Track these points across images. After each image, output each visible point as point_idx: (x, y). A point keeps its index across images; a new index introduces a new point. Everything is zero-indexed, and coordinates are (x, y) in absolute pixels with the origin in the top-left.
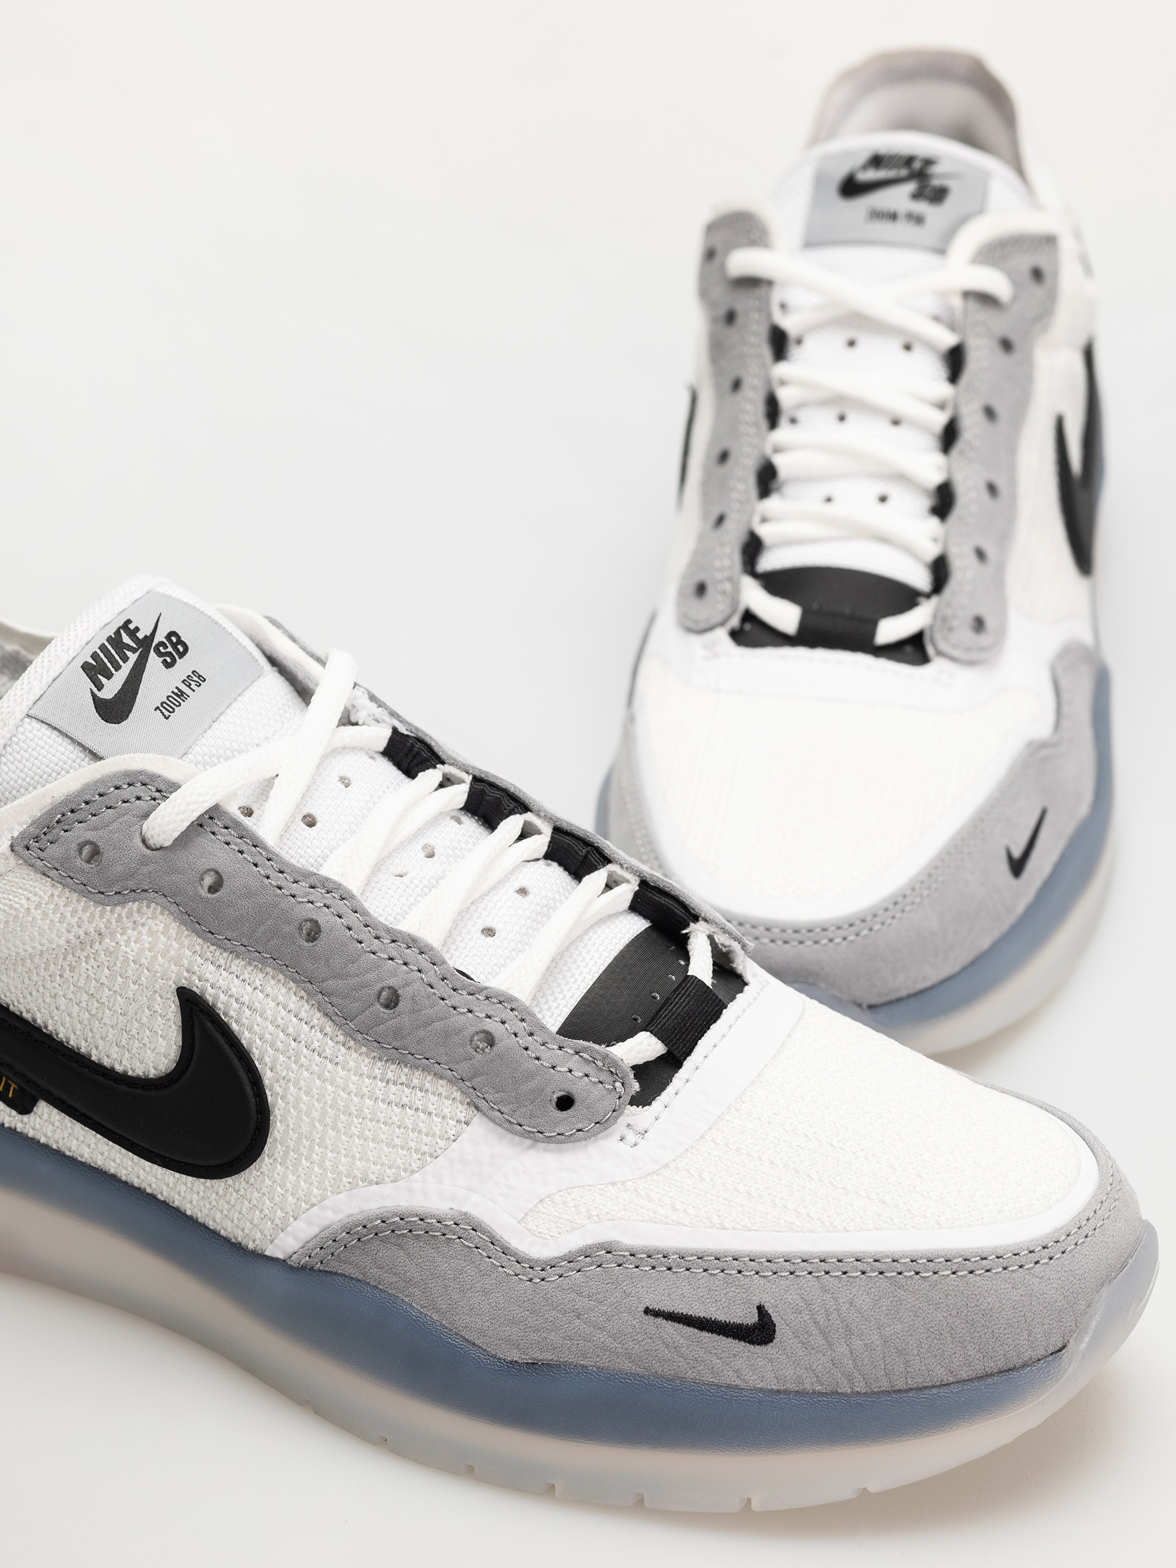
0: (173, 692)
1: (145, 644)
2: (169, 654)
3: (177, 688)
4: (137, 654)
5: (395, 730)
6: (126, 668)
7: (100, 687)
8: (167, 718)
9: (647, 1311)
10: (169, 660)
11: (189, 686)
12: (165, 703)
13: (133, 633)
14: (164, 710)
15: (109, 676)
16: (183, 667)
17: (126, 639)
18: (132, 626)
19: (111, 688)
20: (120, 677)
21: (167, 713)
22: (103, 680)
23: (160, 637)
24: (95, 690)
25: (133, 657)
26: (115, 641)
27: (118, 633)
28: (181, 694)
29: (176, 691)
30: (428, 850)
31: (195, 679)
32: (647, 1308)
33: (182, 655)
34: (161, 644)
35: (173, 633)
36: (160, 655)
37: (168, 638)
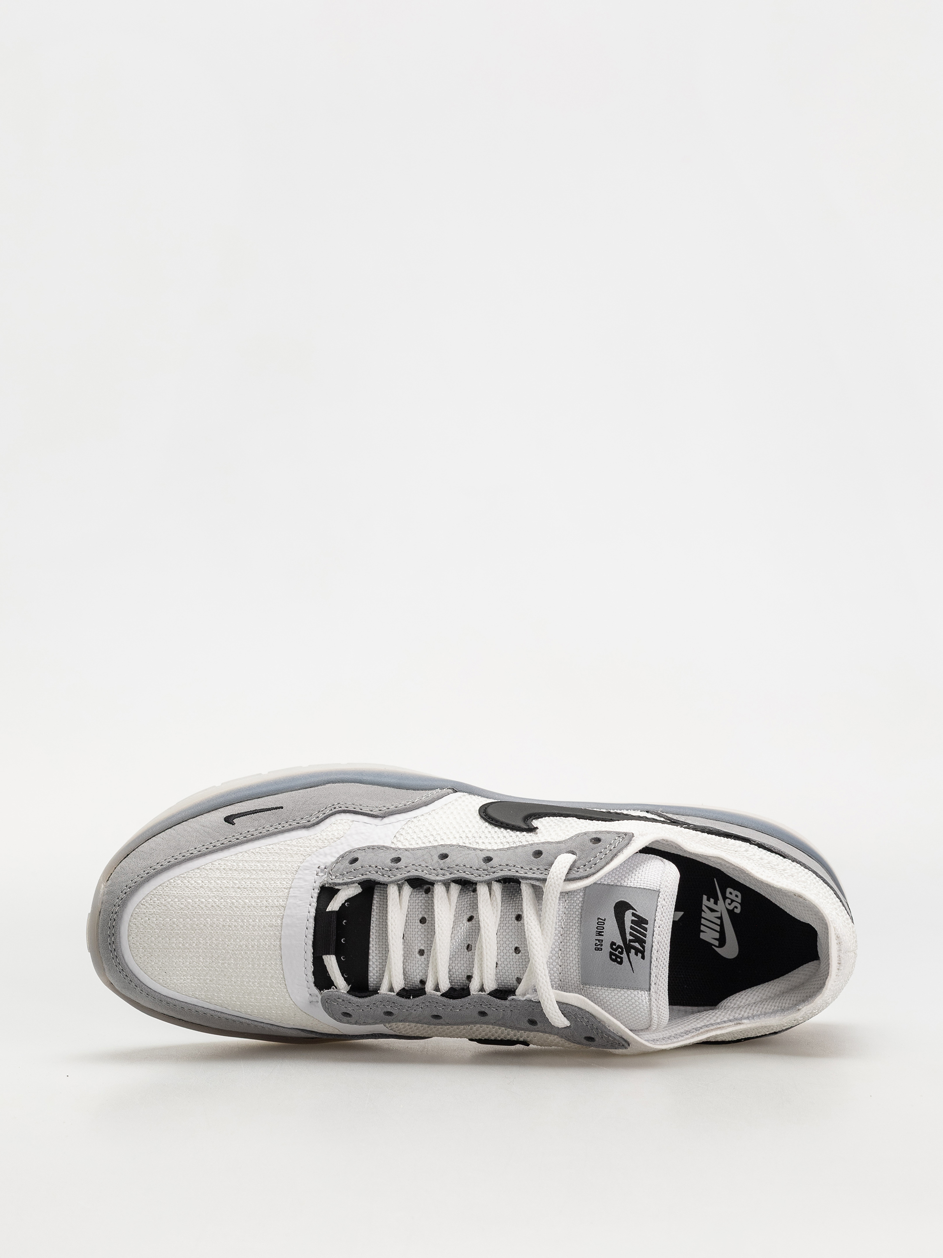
0: (603, 932)
1: (628, 948)
2: (616, 950)
3: (603, 935)
4: (628, 940)
5: (515, 995)
6: (628, 930)
7: (634, 915)
8: (598, 918)
9: (282, 808)
10: (614, 947)
11: (599, 940)
12: (603, 925)
13: (637, 951)
14: (601, 921)
15: (633, 921)
16: (607, 948)
17: (637, 945)
18: (640, 955)
19: (628, 917)
20: (628, 924)
21: (600, 920)
22: (634, 918)
23: (624, 955)
24: (634, 912)
25: (629, 937)
26: (642, 942)
27: (643, 947)
28: (599, 934)
29: (602, 934)
30: (470, 949)
31: (599, 947)
34: (621, 953)
35: (621, 963)
36: (619, 947)
37: (621, 958)
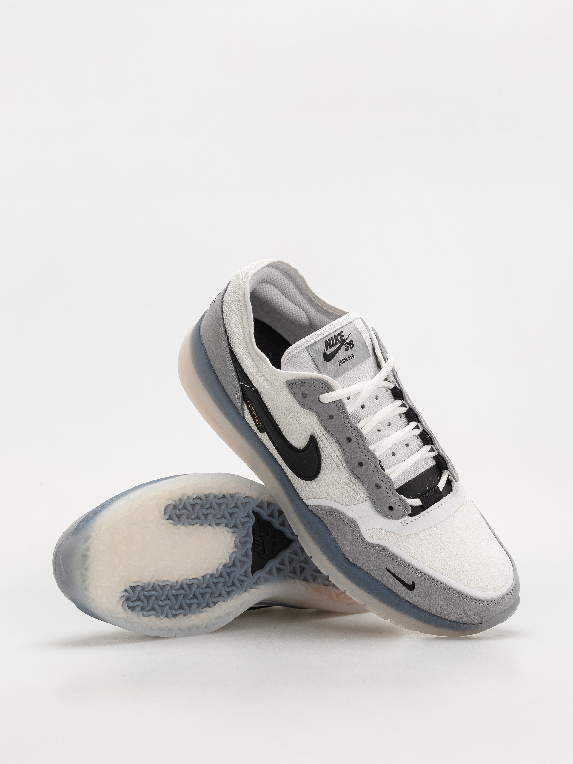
0: (344, 358)
1: (343, 341)
2: (348, 347)
3: (346, 357)
4: (340, 344)
5: (396, 386)
6: (336, 347)
7: (327, 349)
9: (386, 569)
11: (349, 358)
12: (341, 361)
13: (342, 336)
14: (340, 363)
15: (330, 348)
16: (350, 352)
17: (339, 338)
18: (342, 334)
19: (329, 351)
21: (340, 364)
22: (329, 348)
23: (348, 341)
24: (325, 350)
25: (339, 344)
26: (336, 337)
28: (346, 360)
29: (345, 358)
30: (389, 424)
31: (352, 356)
32: (387, 568)
33: (351, 348)
34: (347, 343)
35: (352, 341)
36: (346, 346)
37: (350, 341)
